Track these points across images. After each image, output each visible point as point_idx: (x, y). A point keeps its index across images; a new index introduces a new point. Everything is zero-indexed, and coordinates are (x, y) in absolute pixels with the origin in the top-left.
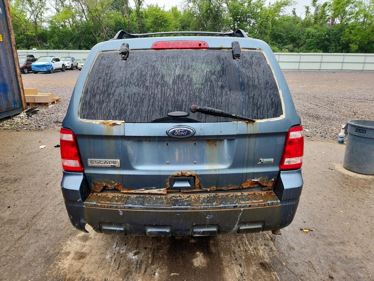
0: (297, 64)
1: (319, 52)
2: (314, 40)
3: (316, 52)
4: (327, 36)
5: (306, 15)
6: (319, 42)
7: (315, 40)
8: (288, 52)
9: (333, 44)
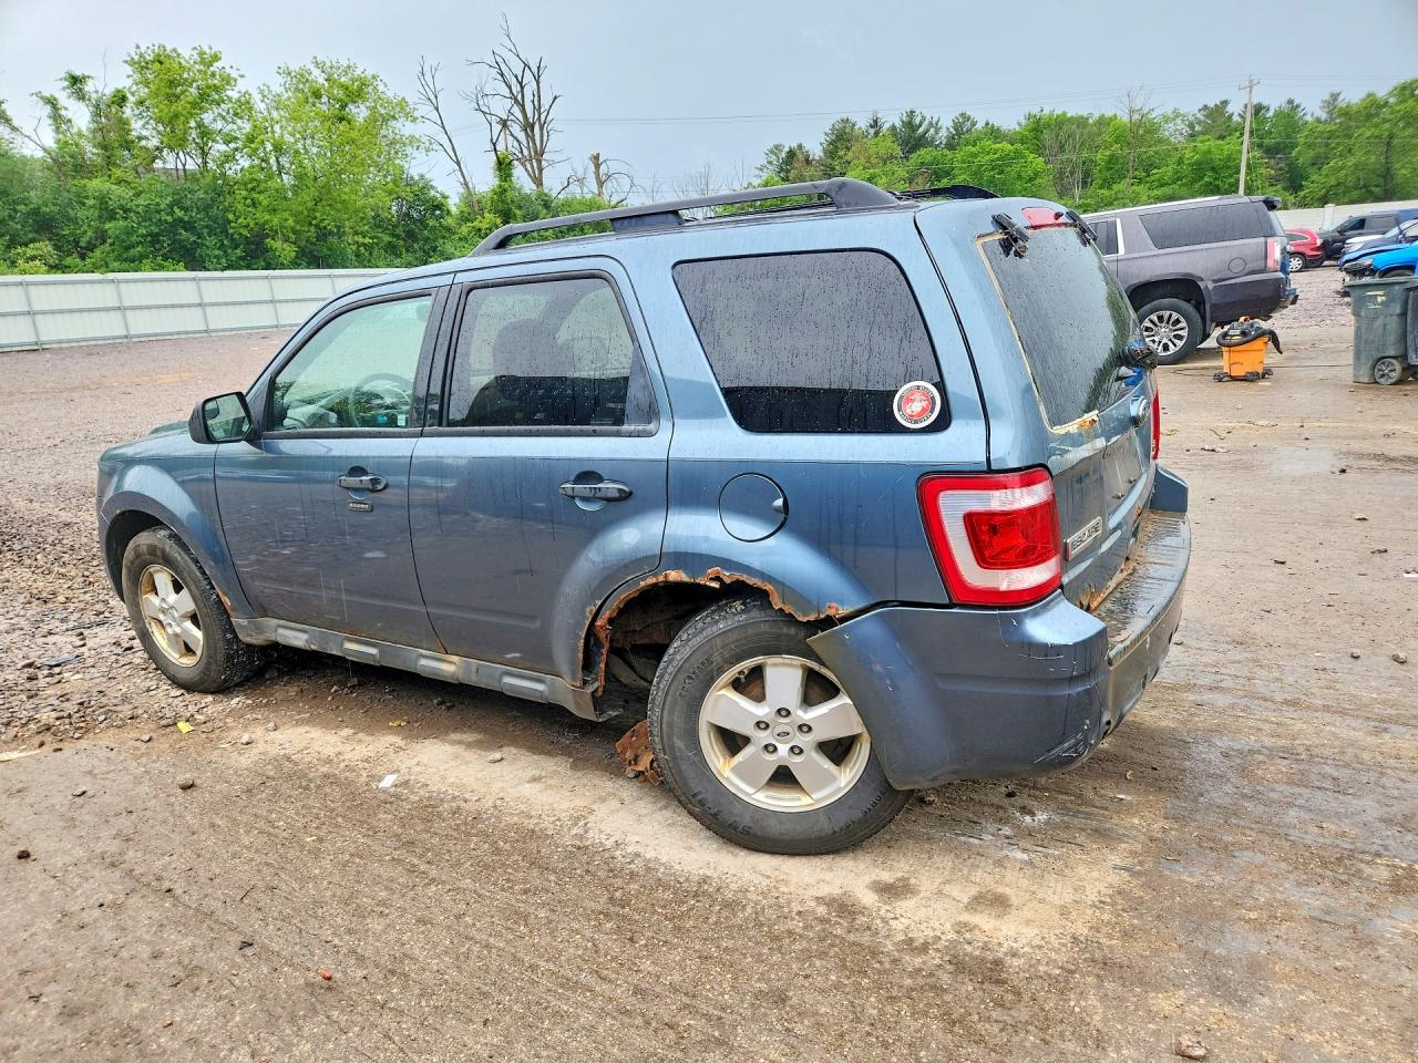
0: (116, 316)
1: (174, 270)
2: (135, 225)
3: (161, 268)
4: (179, 213)
5: (58, 128)
6: (157, 234)
7: (139, 224)
8: (48, 272)
9: (211, 241)
